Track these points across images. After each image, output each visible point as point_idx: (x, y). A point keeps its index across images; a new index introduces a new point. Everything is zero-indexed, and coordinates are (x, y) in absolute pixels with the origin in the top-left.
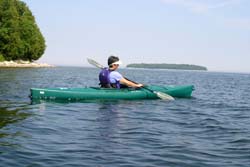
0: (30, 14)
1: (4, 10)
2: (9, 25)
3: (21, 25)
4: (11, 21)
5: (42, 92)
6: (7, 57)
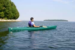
0: (15, 6)
1: (7, 4)
2: (8, 9)
3: (12, 9)
4: (9, 8)
5: (12, 29)
6: (8, 18)
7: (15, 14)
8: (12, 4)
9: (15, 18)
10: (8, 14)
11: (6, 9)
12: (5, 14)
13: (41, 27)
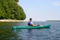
0: (23, 9)
1: (17, 8)
2: (18, 12)
3: (20, 12)
5: (15, 27)
6: (17, 19)
7: (23, 16)
8: (21, 8)
9: (22, 19)
10: (17, 16)
11: (16, 12)
12: (15, 16)
13: (39, 26)
